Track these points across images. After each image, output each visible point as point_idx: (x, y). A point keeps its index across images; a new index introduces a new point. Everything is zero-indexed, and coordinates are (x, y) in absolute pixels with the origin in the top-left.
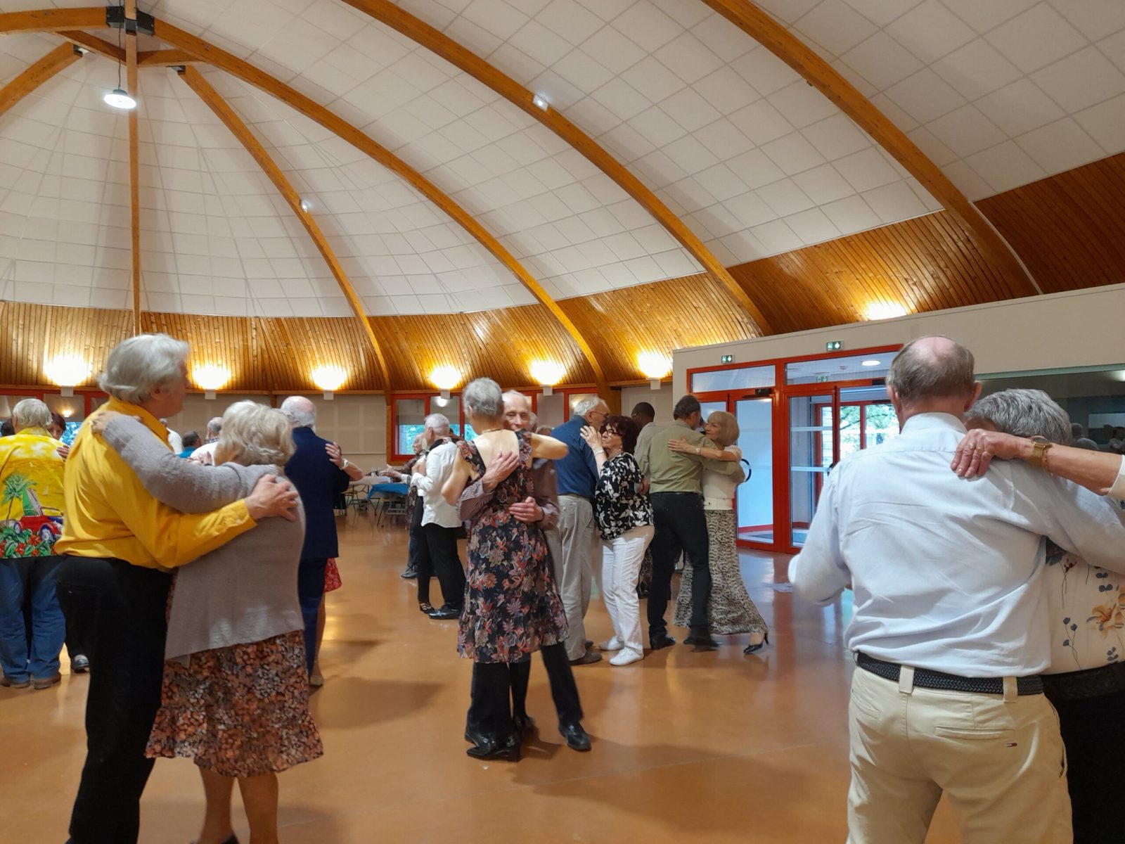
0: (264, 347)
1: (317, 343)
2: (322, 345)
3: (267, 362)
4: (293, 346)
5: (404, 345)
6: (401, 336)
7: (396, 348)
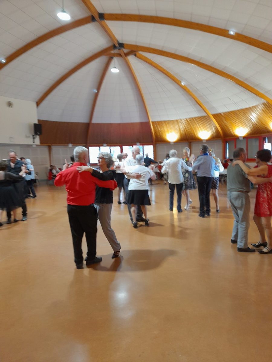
0: (184, 128)
1: (199, 125)
2: (200, 125)
3: (186, 132)
4: (192, 126)
5: (225, 122)
6: (224, 120)
7: (223, 124)
